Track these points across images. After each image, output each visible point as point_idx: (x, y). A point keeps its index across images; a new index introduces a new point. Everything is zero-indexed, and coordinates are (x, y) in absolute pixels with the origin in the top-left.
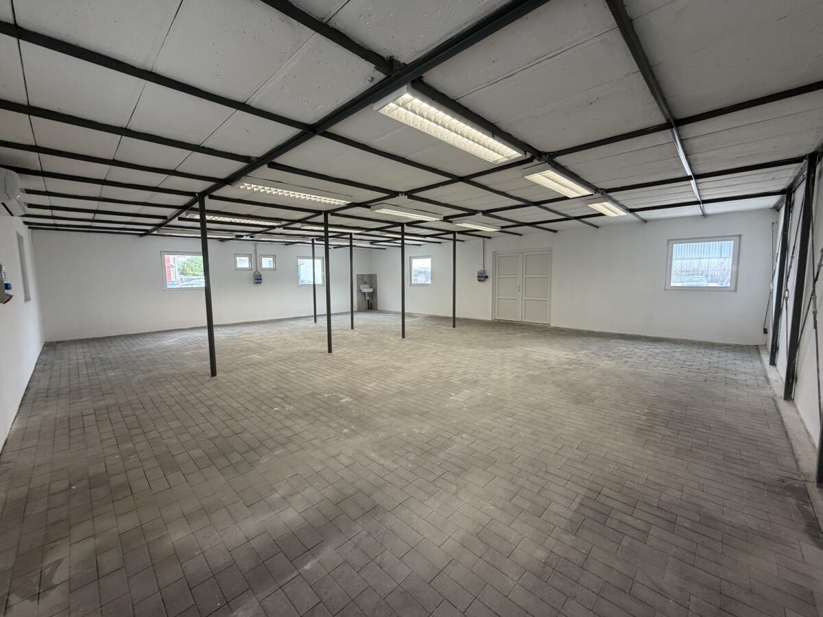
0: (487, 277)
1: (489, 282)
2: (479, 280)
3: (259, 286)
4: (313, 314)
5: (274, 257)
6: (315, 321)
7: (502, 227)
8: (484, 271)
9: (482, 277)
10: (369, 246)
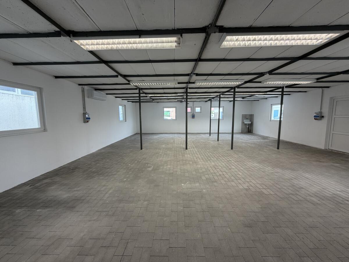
0: (323, 117)
1: (324, 121)
2: (315, 119)
3: (193, 119)
4: (209, 132)
5: (201, 107)
6: (210, 135)
7: (318, 79)
8: (321, 113)
9: (319, 117)
10: (242, 99)
